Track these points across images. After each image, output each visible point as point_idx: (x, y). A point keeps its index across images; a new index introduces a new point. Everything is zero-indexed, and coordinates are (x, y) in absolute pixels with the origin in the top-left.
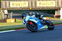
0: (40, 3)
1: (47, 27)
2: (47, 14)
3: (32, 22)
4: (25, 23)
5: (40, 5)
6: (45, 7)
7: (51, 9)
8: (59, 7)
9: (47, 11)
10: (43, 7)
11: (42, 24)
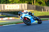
0: (7, 6)
1: (37, 22)
2: (13, 15)
3: (27, 18)
4: (22, 19)
5: (7, 8)
6: (11, 9)
7: (16, 11)
8: (23, 9)
9: (13, 13)
10: (10, 9)
11: (34, 19)
